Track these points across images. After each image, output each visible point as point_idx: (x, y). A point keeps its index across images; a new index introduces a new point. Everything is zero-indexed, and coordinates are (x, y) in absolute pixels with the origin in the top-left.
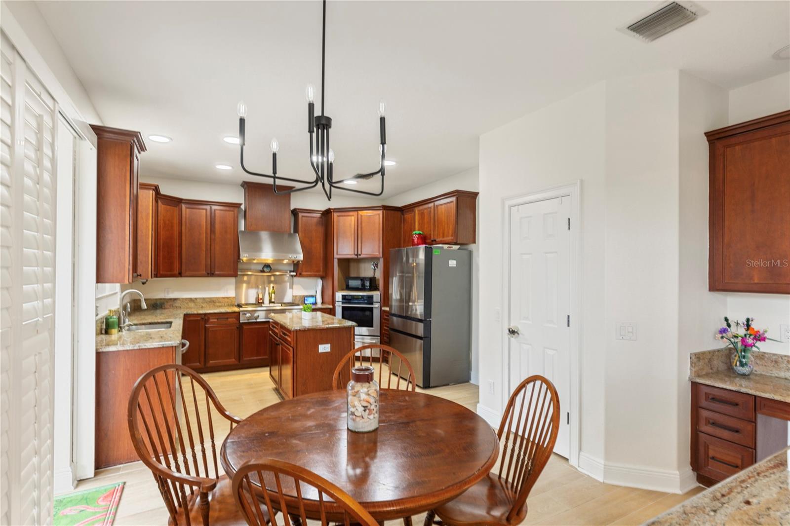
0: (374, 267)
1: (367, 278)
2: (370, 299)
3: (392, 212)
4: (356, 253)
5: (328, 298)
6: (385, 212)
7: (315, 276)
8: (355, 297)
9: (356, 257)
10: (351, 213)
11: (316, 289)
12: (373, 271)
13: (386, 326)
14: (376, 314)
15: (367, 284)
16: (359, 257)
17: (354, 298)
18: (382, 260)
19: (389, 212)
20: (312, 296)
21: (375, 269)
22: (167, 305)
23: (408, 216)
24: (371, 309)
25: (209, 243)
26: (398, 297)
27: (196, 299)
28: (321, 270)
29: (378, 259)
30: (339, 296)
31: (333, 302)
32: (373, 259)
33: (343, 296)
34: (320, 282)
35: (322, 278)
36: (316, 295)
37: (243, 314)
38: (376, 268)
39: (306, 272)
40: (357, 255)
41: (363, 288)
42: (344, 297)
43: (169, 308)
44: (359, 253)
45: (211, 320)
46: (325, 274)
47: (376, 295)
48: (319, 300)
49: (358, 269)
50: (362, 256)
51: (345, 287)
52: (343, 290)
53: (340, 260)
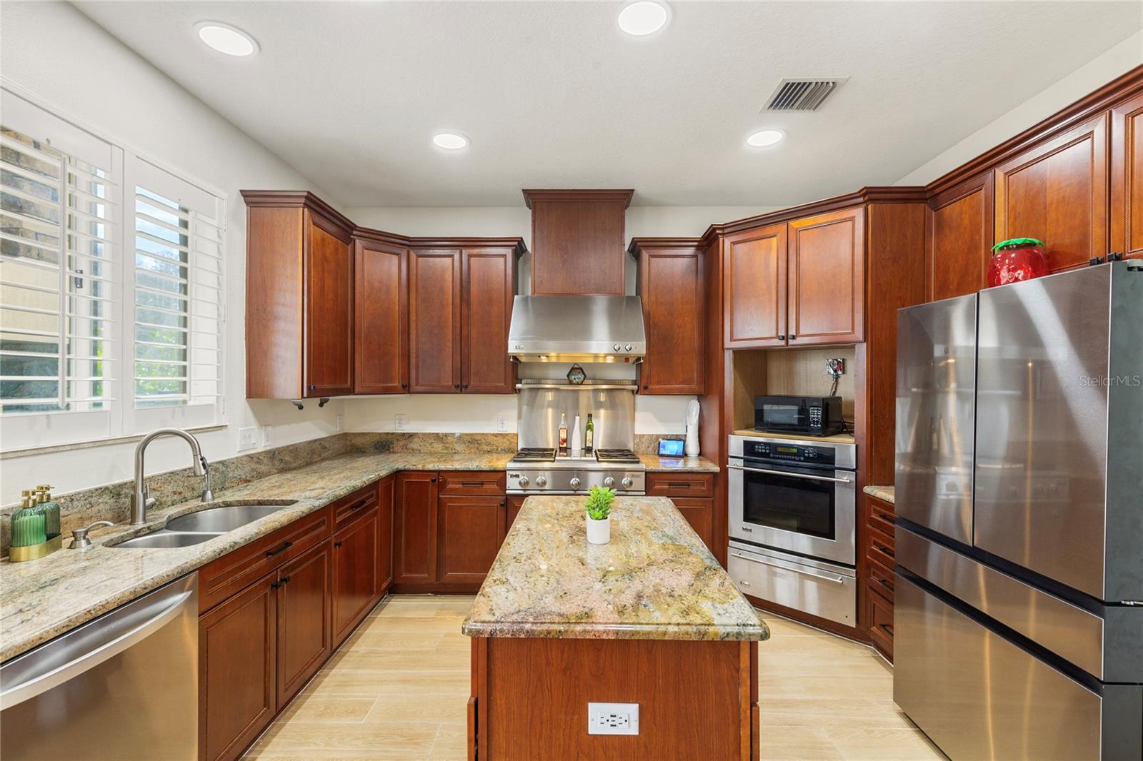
0: (835, 371)
1: (816, 399)
2: (825, 460)
3: (899, 207)
4: (782, 333)
5: (712, 446)
6: (874, 210)
7: (681, 393)
8: (780, 449)
9: (783, 343)
10: (769, 230)
11: (686, 422)
12: (832, 381)
13: (875, 543)
14: (845, 503)
15: (816, 414)
16: (791, 342)
17: (776, 452)
18: (862, 350)
19: (886, 207)
20: (677, 438)
21: (837, 377)
22: (397, 446)
23: (956, 211)
24: (829, 489)
25: (459, 325)
26: (909, 449)
27: (446, 435)
28: (695, 376)
29: (849, 346)
30: (736, 443)
31: (723, 457)
32: (837, 347)
33: (746, 444)
34: (694, 406)
35: (701, 397)
36: (686, 436)
37: (512, 476)
38: (840, 372)
39: (659, 383)
40: (786, 338)
41: (802, 428)
42: (749, 447)
43: (400, 452)
44: (792, 332)
45: (450, 486)
46: (706, 388)
47: (846, 448)
48: (693, 448)
49: (790, 375)
50: (800, 341)
51: (752, 421)
52: (747, 427)
53: (738, 353)
